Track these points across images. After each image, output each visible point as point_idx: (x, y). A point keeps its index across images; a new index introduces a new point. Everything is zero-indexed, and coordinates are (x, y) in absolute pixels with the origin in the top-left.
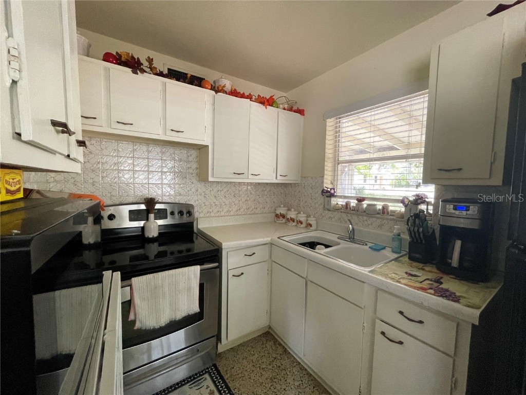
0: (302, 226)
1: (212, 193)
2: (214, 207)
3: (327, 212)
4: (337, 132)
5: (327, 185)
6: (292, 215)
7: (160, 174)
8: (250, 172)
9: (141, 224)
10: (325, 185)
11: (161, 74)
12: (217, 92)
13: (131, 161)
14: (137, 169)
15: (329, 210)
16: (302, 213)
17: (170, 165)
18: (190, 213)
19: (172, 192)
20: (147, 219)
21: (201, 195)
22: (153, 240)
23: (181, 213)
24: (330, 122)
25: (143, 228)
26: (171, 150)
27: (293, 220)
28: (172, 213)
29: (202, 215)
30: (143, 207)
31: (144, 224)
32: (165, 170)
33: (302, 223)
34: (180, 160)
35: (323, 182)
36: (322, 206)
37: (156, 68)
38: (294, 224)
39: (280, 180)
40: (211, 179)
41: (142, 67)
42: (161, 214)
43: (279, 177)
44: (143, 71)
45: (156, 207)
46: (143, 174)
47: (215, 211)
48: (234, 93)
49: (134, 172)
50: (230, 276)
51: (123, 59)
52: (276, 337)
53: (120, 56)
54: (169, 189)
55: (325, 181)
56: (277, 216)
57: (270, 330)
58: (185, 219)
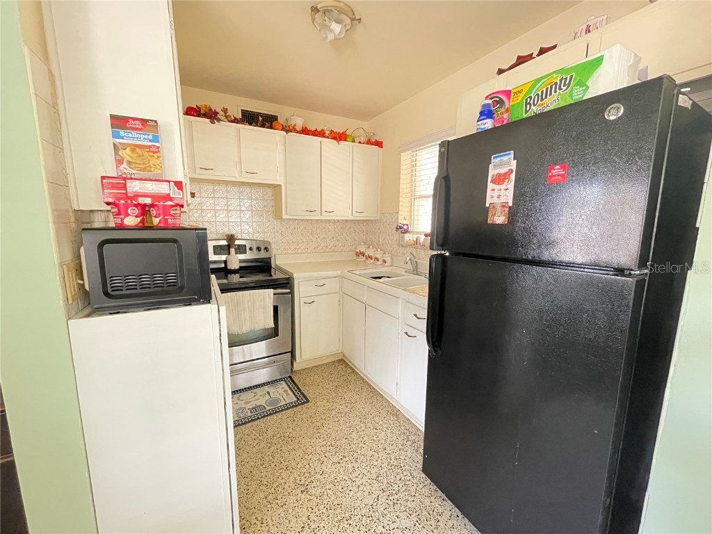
0: (378, 263)
1: (289, 230)
2: (302, 244)
3: (401, 248)
4: (413, 165)
5: (402, 221)
6: (370, 252)
7: (239, 212)
8: (323, 210)
9: (223, 258)
10: (400, 221)
11: (235, 121)
12: (287, 131)
13: (212, 201)
14: (218, 208)
15: (403, 246)
16: (379, 250)
17: (247, 204)
18: (266, 249)
19: (251, 230)
20: (229, 254)
21: (278, 232)
22: (234, 272)
23: (259, 249)
24: (405, 156)
25: (225, 262)
26: (248, 190)
27: (370, 257)
28: (251, 249)
29: (279, 252)
30: (224, 243)
31: (227, 258)
32: (243, 208)
33: (378, 260)
34: (257, 199)
35: (398, 218)
36: (397, 243)
37: (230, 116)
38: (372, 261)
39: (356, 217)
40: (284, 217)
41: (218, 116)
42: (241, 249)
43: (355, 214)
44: (219, 120)
45: (236, 243)
46: (223, 213)
47: (292, 248)
48: (305, 131)
49: (216, 211)
50: (302, 303)
51: (202, 112)
52: (347, 361)
53: (200, 109)
54: (247, 227)
55: (400, 217)
56: (357, 254)
57: (344, 358)
58: (263, 255)
